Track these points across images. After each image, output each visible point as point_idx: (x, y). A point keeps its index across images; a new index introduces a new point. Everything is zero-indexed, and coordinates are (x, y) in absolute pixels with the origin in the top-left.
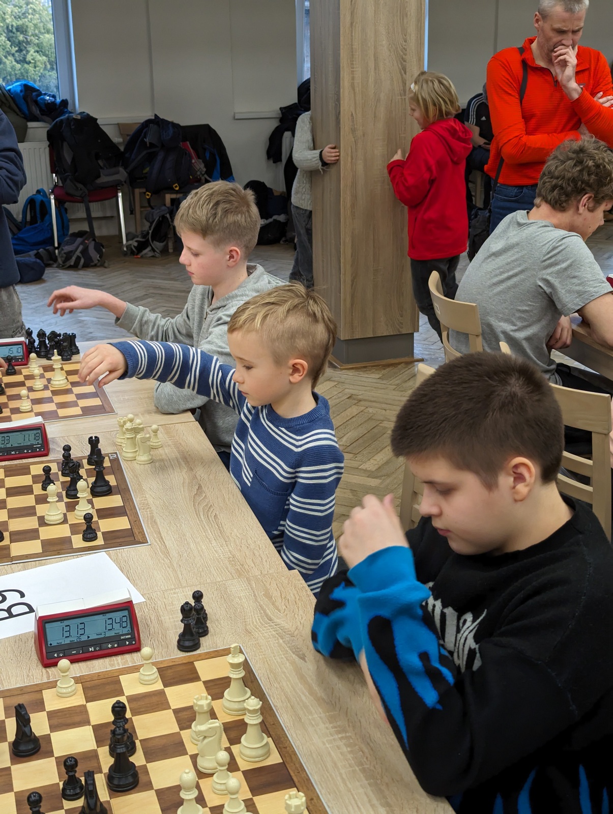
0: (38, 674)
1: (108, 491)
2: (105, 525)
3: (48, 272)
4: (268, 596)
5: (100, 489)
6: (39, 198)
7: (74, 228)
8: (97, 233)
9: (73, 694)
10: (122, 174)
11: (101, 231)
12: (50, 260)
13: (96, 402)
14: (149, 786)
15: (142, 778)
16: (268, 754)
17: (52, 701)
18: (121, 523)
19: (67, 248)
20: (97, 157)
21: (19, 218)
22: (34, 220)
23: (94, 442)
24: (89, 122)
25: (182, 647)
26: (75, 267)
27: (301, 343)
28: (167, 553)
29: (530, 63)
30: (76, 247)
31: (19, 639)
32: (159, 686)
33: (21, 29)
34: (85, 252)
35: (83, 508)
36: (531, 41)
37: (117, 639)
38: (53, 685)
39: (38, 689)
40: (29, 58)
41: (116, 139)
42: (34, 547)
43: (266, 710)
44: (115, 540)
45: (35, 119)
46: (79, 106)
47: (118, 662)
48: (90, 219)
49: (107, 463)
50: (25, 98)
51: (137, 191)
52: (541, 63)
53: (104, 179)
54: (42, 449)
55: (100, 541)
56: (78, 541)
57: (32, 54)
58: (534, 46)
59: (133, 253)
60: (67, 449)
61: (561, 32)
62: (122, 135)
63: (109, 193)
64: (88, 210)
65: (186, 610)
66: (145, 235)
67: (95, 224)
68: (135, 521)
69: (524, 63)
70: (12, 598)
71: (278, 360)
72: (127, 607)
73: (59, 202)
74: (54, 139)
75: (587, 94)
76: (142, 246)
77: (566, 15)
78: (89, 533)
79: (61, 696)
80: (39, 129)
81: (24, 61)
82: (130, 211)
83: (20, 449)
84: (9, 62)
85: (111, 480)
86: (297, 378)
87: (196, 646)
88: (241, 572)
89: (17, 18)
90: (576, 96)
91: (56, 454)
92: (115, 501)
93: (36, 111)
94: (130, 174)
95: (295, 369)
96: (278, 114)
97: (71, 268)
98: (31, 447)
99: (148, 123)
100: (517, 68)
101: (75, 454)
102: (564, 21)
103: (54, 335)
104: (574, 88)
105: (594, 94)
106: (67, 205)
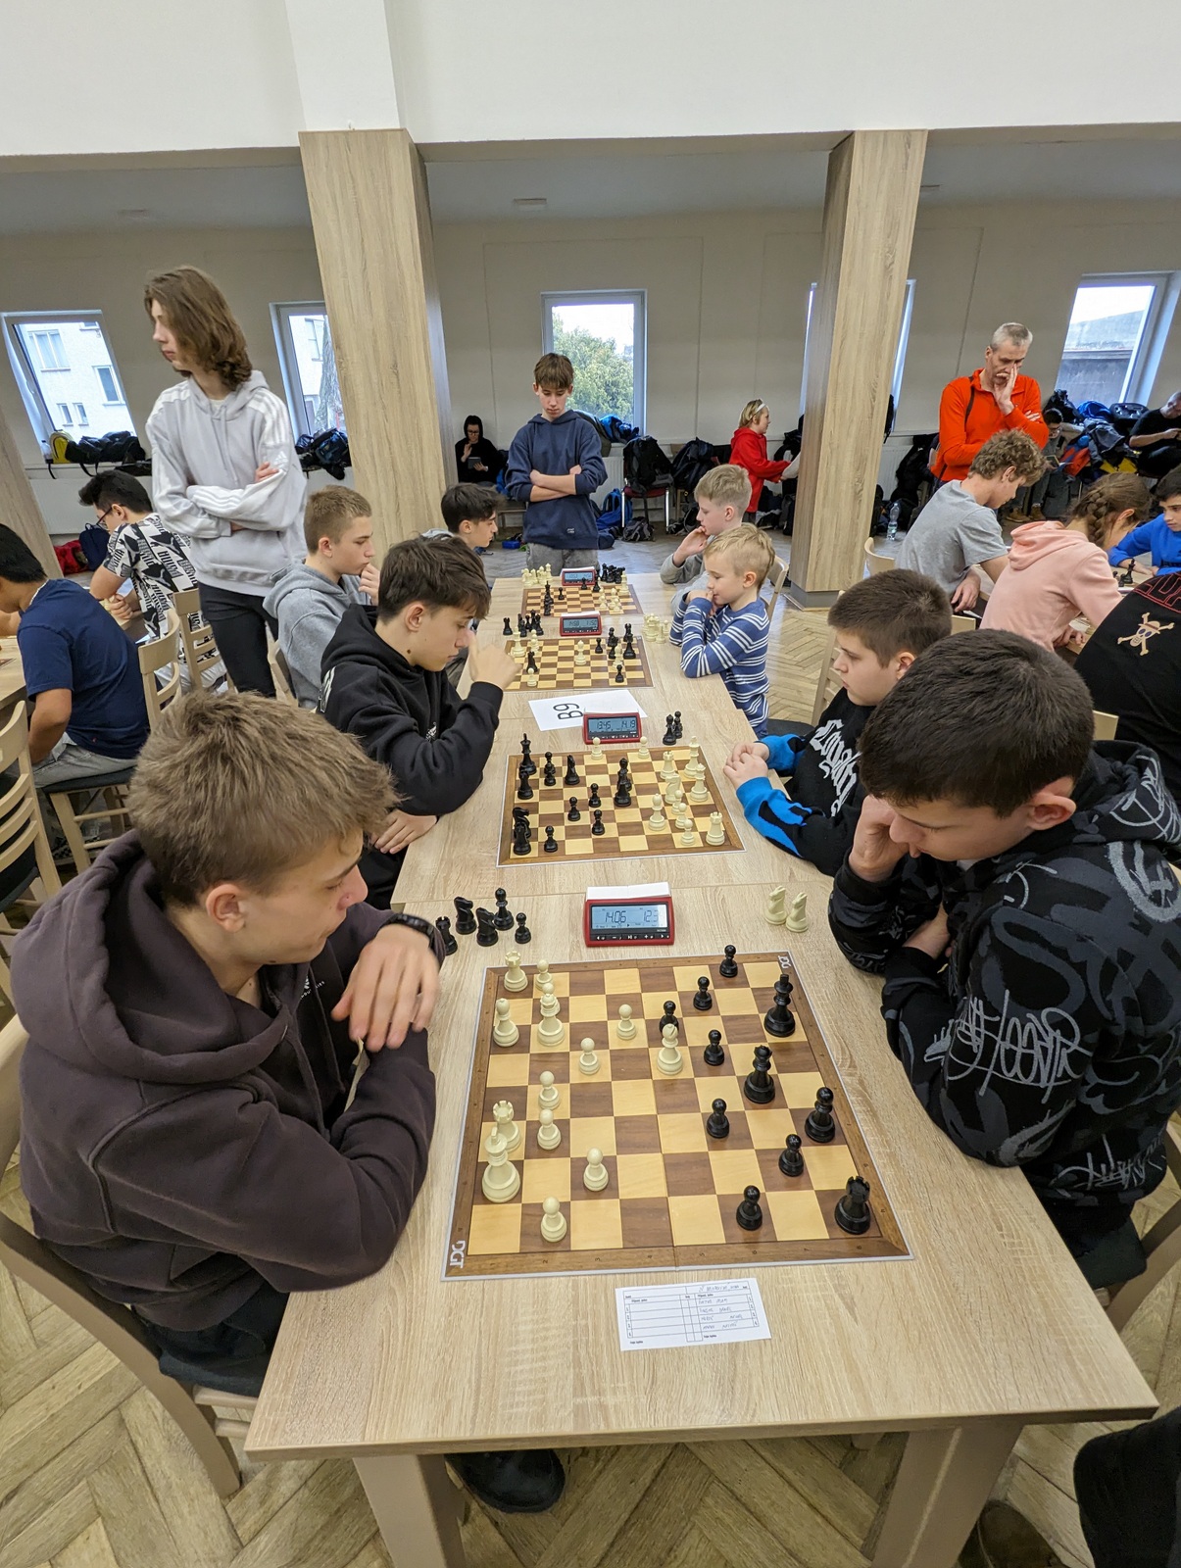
0: (583, 747)
1: (634, 657)
2: (629, 675)
3: (616, 542)
4: (721, 721)
5: (629, 654)
6: (615, 494)
7: (635, 515)
8: (650, 520)
9: (601, 758)
10: (670, 479)
11: (654, 518)
12: (619, 533)
13: (634, 607)
14: (637, 806)
15: (633, 802)
16: (707, 798)
17: (588, 761)
18: (639, 675)
19: (630, 528)
20: (655, 467)
21: (601, 508)
22: (610, 509)
23: (628, 628)
24: (652, 442)
25: (665, 742)
26: (633, 540)
27: (753, 562)
28: (663, 693)
29: (977, 388)
30: (635, 527)
31: (573, 729)
32: (650, 760)
33: (615, 384)
34: (641, 530)
35: (617, 663)
36: (980, 372)
37: (628, 733)
38: (590, 753)
39: (582, 754)
40: (618, 404)
41: (669, 455)
42: (588, 682)
43: (707, 772)
44: (633, 683)
45: (617, 441)
46: (646, 433)
47: (628, 746)
48: (646, 510)
49: (635, 642)
50: (611, 426)
51: (679, 491)
52: (985, 388)
53: (658, 482)
54: (598, 630)
55: (625, 683)
56: (612, 682)
57: (620, 401)
58: (982, 375)
59: (672, 533)
60: (612, 630)
61: (1006, 361)
62: (672, 452)
63: (661, 491)
64: (645, 503)
65: (669, 720)
66: (681, 521)
67: (649, 513)
68: (647, 674)
69: (973, 389)
70: (572, 708)
71: (738, 572)
72: (636, 716)
73: (628, 497)
74: (628, 454)
75: (1020, 412)
76: (679, 528)
77: (1014, 348)
78: (620, 678)
79: (593, 758)
80: (618, 448)
81: (615, 407)
82: (673, 504)
83: (585, 629)
84: (605, 407)
85: (636, 651)
86: (749, 584)
87: (674, 743)
88: (707, 707)
89: (613, 375)
90: (1009, 411)
91: (605, 635)
92: (637, 662)
93: (618, 436)
94: (675, 479)
95: (748, 579)
96: (783, 438)
97: (631, 541)
98: (591, 629)
99: (692, 442)
100: (968, 395)
101: (616, 634)
102: (1011, 353)
103: (612, 567)
104: (1008, 405)
105: (1024, 412)
106: (632, 499)
